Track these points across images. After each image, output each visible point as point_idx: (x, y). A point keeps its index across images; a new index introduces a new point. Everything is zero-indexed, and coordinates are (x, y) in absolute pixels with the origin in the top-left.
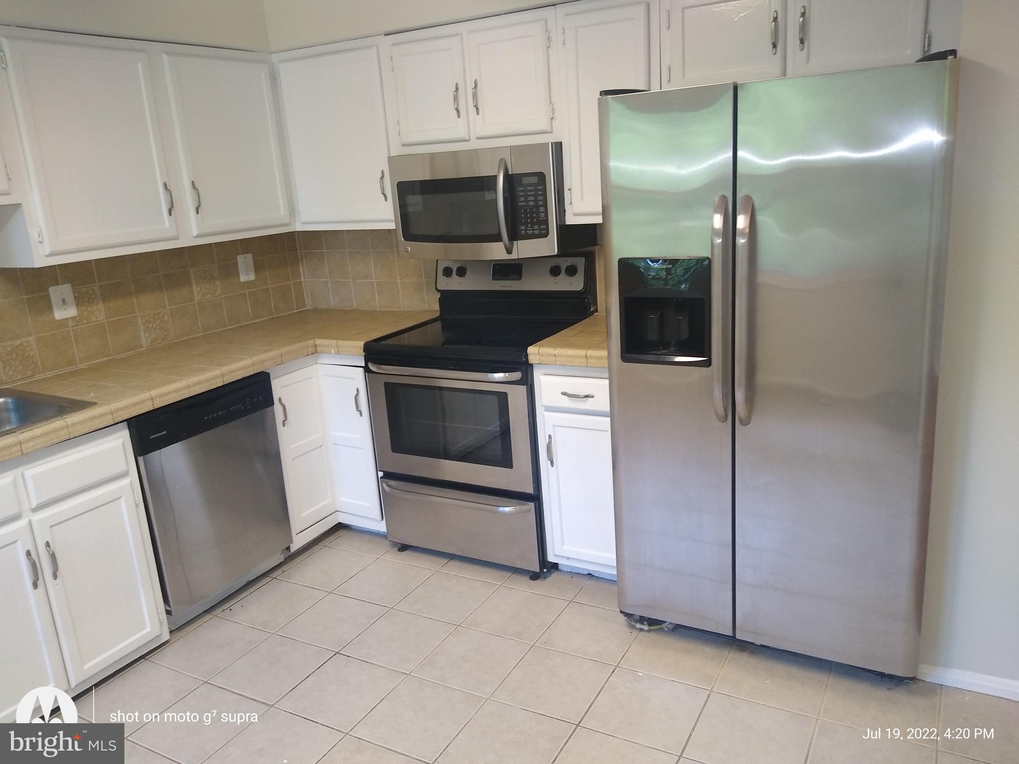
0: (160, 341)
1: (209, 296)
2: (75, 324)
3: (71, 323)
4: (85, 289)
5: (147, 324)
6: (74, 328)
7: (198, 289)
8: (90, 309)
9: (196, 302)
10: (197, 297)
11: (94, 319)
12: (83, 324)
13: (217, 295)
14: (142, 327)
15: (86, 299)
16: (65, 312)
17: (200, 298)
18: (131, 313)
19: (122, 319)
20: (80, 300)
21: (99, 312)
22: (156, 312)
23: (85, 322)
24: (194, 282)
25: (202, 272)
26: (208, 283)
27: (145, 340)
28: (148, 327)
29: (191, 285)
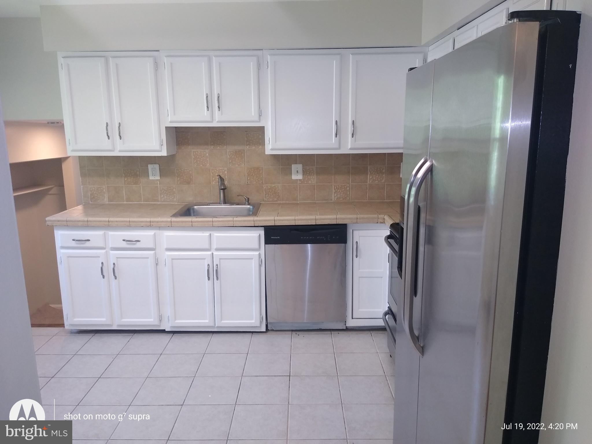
0: (342, 199)
1: (377, 182)
2: (300, 183)
3: (299, 182)
4: (308, 168)
5: (337, 190)
6: (300, 184)
7: (371, 177)
8: (309, 177)
9: (368, 184)
10: (369, 182)
11: (310, 182)
12: (304, 183)
13: (382, 182)
14: (334, 191)
15: (308, 173)
16: (297, 176)
17: (371, 182)
18: (329, 183)
19: (324, 185)
20: (304, 172)
21: (313, 180)
22: (343, 185)
23: (305, 183)
24: (369, 173)
25: (375, 168)
26: (378, 175)
27: (334, 197)
28: (337, 191)
29: (367, 174)
